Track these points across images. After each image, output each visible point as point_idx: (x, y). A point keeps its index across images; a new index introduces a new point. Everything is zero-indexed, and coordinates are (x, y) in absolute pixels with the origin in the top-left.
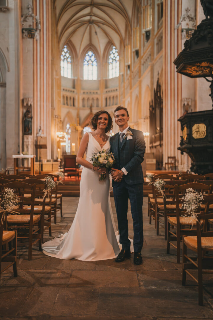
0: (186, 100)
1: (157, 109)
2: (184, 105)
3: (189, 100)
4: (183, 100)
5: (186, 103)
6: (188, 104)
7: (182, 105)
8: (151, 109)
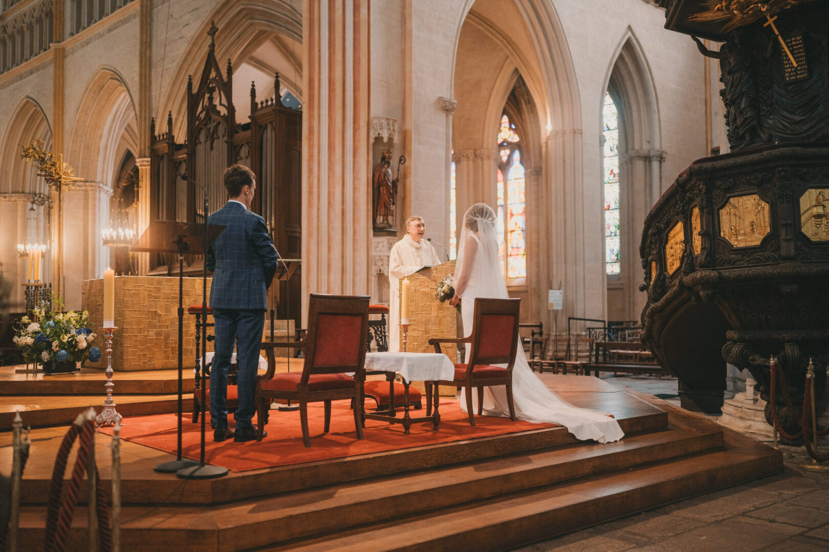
0: (384, 122)
1: (201, 149)
2: (378, 139)
3: (393, 126)
4: (374, 122)
5: (385, 136)
6: (391, 139)
7: (372, 141)
8: (163, 147)
